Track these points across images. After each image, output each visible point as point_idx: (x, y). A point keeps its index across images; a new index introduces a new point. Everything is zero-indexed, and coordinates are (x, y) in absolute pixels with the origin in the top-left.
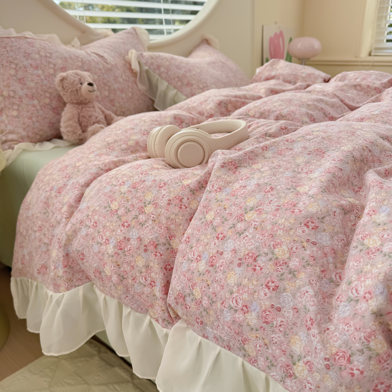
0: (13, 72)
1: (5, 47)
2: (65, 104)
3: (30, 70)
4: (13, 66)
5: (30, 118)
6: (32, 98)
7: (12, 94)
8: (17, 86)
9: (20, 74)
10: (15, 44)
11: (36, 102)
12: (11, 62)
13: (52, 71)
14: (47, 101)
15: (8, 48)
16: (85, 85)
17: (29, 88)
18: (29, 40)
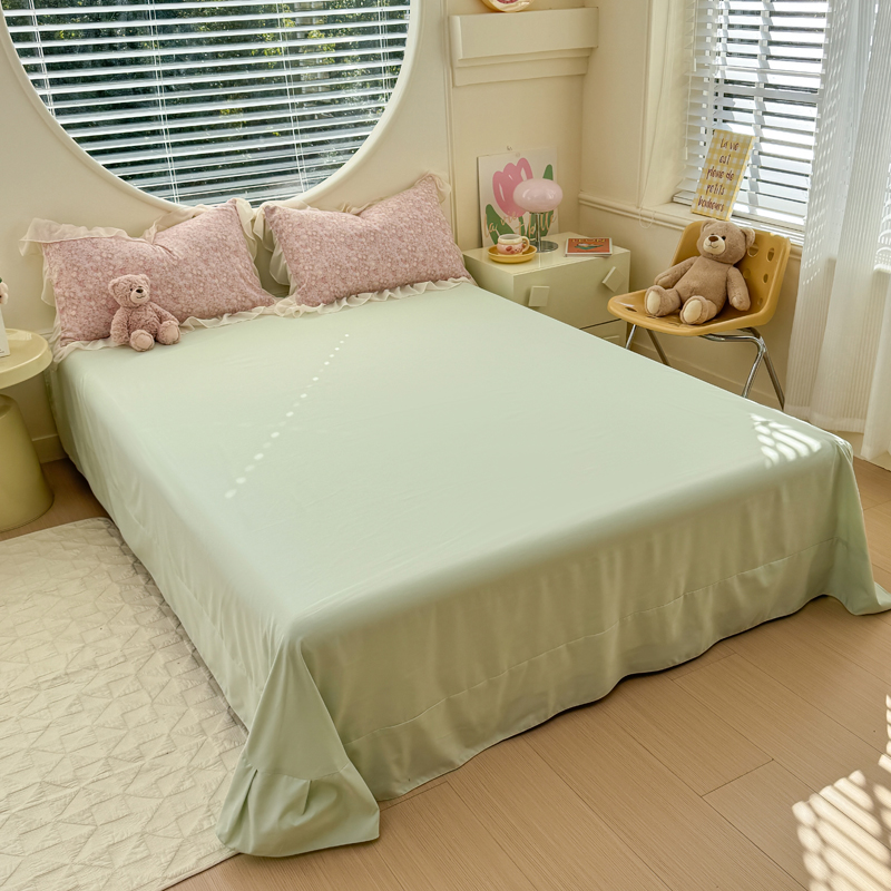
0: (74, 275)
2: (118, 307)
3: (90, 272)
4: (76, 269)
5: (87, 318)
6: (90, 299)
7: (72, 295)
8: (77, 288)
9: (81, 277)
10: (80, 246)
11: (93, 303)
12: (74, 265)
13: (110, 273)
14: (104, 302)
15: (73, 252)
16: (134, 291)
17: (88, 290)
18: (94, 241)
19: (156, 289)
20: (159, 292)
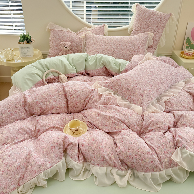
1: (55, 32)
6: (56, 46)
9: (56, 40)
12: (55, 37)
15: (55, 33)
17: (56, 44)
19: (73, 47)
20: (74, 48)
